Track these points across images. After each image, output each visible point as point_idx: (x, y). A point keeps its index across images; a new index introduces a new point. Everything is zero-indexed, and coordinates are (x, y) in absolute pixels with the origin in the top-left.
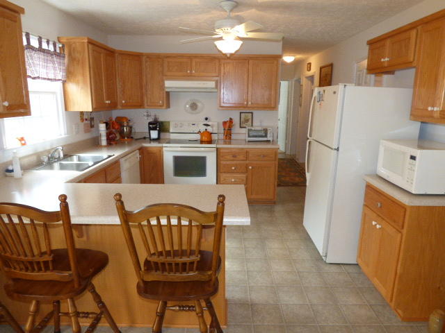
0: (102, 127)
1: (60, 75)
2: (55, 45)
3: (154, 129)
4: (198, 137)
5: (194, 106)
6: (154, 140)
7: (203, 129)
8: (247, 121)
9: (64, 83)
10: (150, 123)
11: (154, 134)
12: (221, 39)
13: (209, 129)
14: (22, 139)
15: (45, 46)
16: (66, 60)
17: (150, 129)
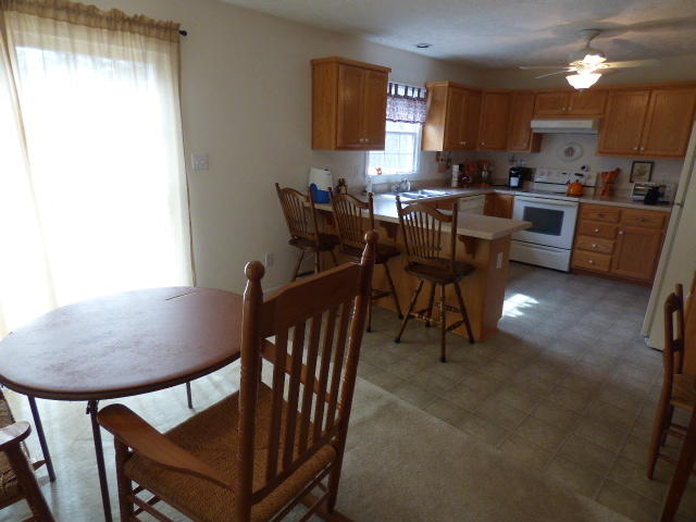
0: (456, 168)
1: (419, 117)
2: (419, 91)
3: (515, 176)
4: (565, 189)
5: (570, 152)
6: (514, 188)
7: (573, 179)
8: (642, 173)
9: (424, 125)
10: (512, 169)
11: (514, 182)
12: (575, 73)
13: (582, 180)
14: (379, 170)
15: (410, 93)
16: (428, 104)
17: (511, 175)
